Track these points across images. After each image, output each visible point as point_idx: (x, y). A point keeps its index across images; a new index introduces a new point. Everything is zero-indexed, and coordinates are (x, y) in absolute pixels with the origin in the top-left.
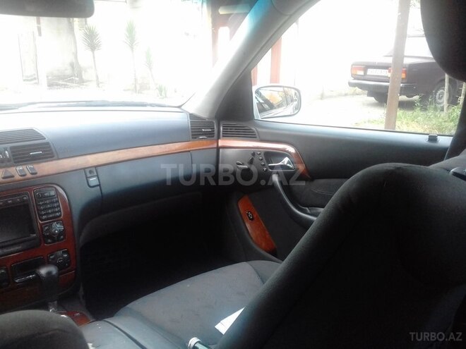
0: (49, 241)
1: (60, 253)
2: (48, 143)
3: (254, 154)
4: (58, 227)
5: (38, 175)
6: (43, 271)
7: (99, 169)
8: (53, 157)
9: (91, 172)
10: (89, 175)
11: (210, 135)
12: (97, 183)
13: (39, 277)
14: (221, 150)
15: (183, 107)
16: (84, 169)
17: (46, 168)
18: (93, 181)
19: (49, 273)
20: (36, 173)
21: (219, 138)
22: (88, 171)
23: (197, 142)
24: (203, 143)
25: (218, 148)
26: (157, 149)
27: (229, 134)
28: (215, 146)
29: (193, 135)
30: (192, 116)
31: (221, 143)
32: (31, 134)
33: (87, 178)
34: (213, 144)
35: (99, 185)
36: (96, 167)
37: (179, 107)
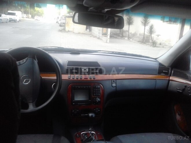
0: (95, 104)
1: (97, 109)
3: (186, 87)
4: (98, 99)
6: (90, 115)
9: (114, 81)
11: (166, 74)
12: (115, 86)
13: (88, 116)
14: (170, 81)
17: (99, 77)
18: (114, 85)
19: (92, 116)
20: (95, 79)
21: (170, 76)
22: (113, 80)
23: (160, 76)
24: (162, 77)
25: (169, 80)
26: (141, 76)
27: (175, 75)
28: (168, 79)
29: (158, 73)
30: (160, 64)
31: (171, 78)
32: (97, 64)
33: (112, 83)
34: (167, 78)
36: (116, 79)
37: (156, 59)
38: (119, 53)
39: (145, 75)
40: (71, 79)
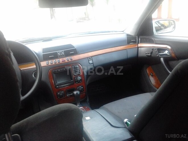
0: (77, 82)
1: (80, 87)
2: (76, 49)
3: (153, 50)
4: (79, 78)
5: (73, 60)
6: (75, 93)
7: (93, 57)
8: (77, 54)
9: (90, 59)
10: (89, 60)
11: (135, 42)
12: (92, 62)
13: (74, 94)
14: (139, 48)
15: (124, 31)
16: (88, 58)
17: (75, 58)
18: (91, 62)
19: (77, 93)
20: (72, 60)
21: (138, 43)
22: (89, 58)
23: (129, 45)
24: (132, 46)
25: (138, 48)
27: (142, 42)
28: (137, 46)
29: (127, 43)
30: (128, 35)
31: (139, 45)
32: (71, 46)
33: (89, 61)
34: (136, 46)
35: (93, 63)
36: (91, 57)
37: (123, 31)
38: (89, 33)
39: (116, 48)
40: (50, 64)
